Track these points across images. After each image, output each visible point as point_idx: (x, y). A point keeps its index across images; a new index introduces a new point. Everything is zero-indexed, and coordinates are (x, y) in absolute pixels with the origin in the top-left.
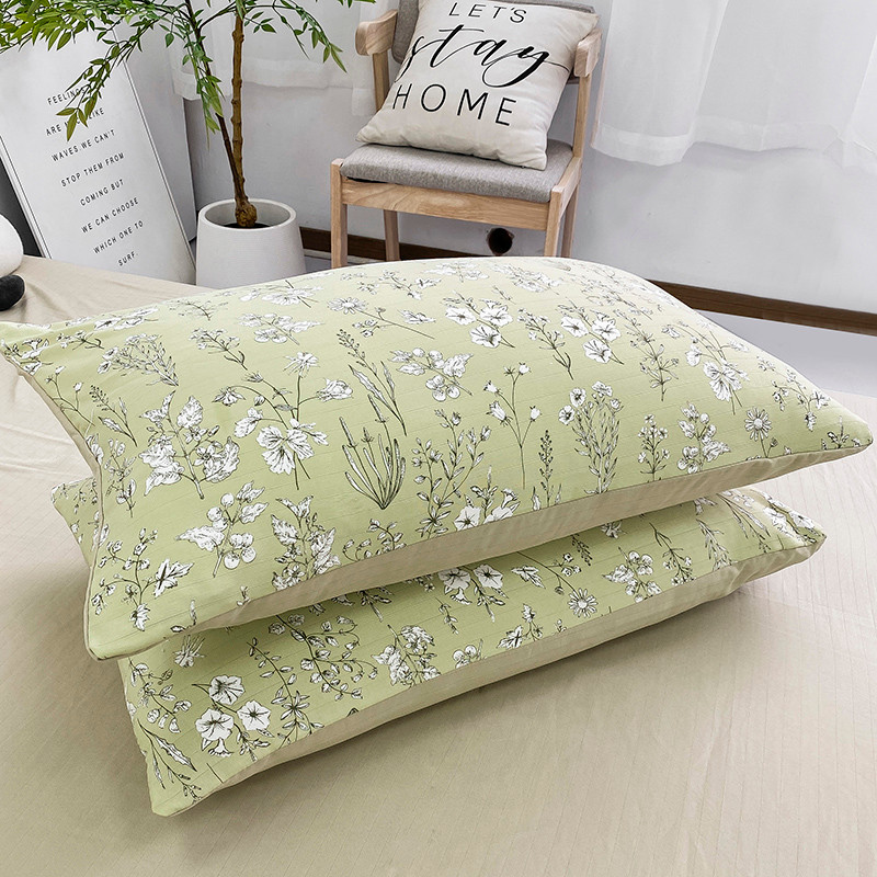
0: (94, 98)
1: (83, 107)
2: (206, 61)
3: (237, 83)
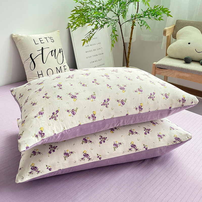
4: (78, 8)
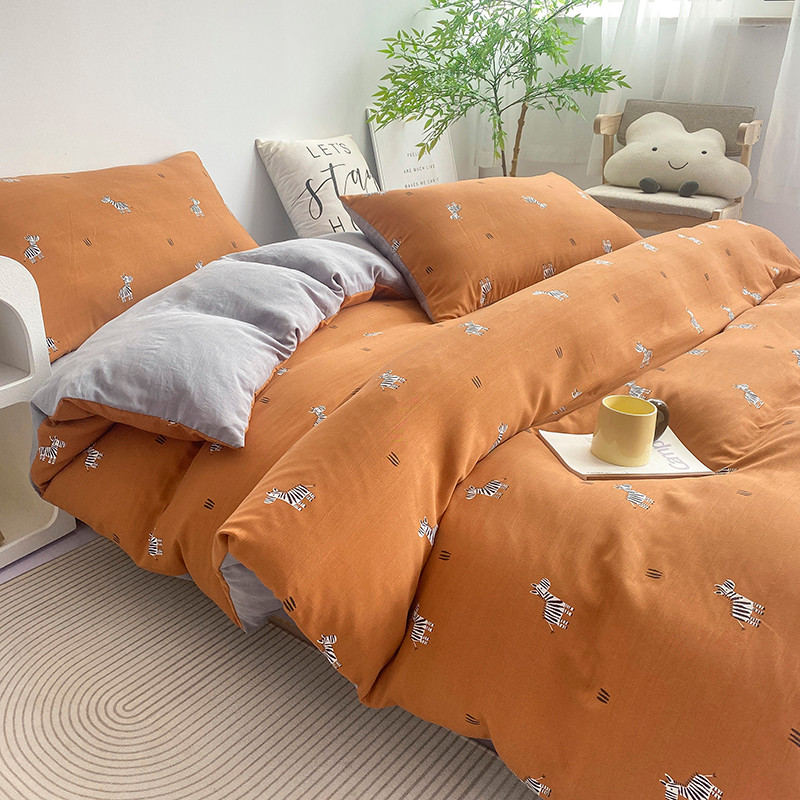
0: (436, 140)
1: (429, 143)
2: (500, 123)
3: (516, 150)
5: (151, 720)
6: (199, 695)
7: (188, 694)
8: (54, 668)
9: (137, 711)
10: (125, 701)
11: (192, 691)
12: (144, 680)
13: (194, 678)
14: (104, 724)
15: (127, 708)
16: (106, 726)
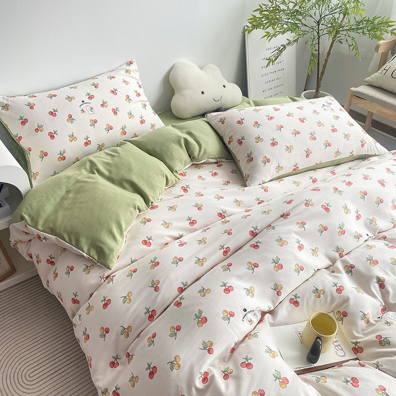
1: (273, 59)
3: (329, 54)
4: (263, 7)
5: (38, 385)
6: (61, 375)
7: (57, 373)
8: (8, 345)
9: (34, 378)
10: (30, 371)
11: (59, 372)
12: (42, 361)
13: (62, 365)
14: (19, 382)
15: (31, 375)
16: (20, 384)
